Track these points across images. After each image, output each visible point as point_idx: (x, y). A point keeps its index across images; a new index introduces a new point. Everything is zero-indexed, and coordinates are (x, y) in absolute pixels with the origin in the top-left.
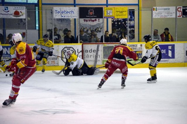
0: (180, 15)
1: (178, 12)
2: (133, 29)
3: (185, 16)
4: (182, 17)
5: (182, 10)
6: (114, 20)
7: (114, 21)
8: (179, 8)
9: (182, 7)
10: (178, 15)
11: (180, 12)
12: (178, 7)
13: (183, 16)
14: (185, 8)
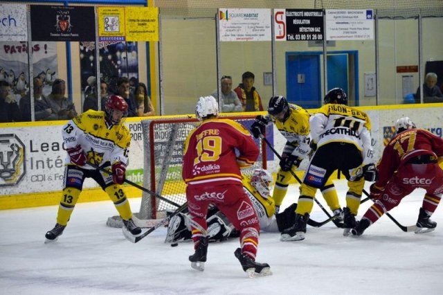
0: (282, 34)
1: (276, 25)
2: (134, 75)
3: (292, 37)
4: (285, 39)
5: (284, 20)
6: (85, 48)
7: (87, 50)
8: (278, 13)
9: (284, 10)
10: (277, 34)
11: (282, 25)
12: (276, 11)
13: (287, 37)
14: (290, 14)
